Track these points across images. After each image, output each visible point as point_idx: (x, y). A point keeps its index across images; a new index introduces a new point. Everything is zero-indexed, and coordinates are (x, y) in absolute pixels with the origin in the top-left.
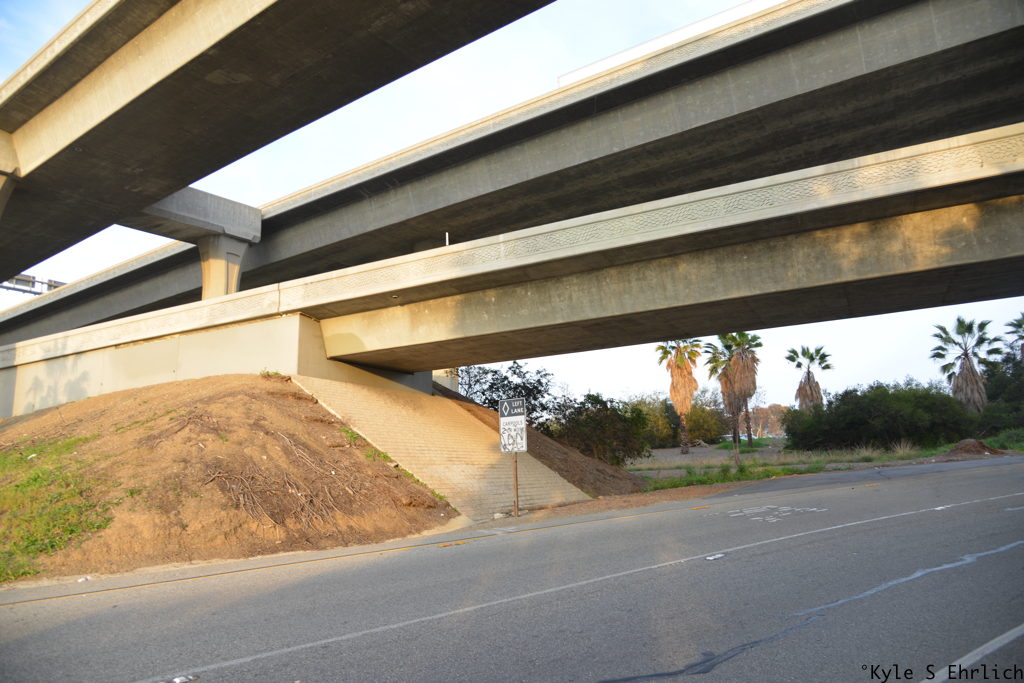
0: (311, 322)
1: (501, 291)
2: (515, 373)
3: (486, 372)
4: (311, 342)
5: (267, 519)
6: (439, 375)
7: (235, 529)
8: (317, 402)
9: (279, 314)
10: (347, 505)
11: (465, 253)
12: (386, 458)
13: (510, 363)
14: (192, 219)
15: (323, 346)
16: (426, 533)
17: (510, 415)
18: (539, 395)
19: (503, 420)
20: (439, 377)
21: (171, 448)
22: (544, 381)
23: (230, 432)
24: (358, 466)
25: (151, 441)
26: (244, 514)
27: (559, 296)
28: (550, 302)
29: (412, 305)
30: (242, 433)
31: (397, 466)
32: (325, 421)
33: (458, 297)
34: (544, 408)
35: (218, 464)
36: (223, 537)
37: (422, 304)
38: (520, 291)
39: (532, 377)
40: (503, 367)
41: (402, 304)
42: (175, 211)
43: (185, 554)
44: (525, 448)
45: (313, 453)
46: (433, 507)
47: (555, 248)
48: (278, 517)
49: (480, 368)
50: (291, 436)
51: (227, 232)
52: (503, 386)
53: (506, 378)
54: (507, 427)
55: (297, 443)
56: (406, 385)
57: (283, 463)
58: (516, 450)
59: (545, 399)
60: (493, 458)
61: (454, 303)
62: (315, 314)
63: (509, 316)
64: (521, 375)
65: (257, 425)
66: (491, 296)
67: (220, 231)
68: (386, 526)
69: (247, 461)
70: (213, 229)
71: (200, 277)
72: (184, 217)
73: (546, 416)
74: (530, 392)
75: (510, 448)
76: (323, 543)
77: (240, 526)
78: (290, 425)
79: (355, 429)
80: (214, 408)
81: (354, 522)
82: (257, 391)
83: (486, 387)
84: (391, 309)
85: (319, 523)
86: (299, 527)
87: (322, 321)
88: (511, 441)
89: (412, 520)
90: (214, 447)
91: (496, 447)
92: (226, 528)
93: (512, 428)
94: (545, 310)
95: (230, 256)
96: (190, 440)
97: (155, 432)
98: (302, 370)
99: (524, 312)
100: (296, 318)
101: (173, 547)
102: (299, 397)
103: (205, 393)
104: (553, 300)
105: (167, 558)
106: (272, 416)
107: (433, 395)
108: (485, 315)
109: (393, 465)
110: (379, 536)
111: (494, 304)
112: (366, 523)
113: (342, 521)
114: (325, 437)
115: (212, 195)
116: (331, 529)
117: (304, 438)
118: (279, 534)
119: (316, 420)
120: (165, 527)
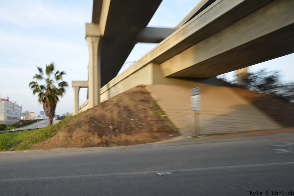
0: (156, 65)
8: (150, 94)
12: (162, 113)
15: (162, 73)
26: (90, 134)
32: (146, 101)
33: (192, 48)
41: (178, 54)
77: (88, 137)
79: (158, 103)
86: (107, 138)
87: (160, 65)
109: (165, 116)
119: (142, 101)
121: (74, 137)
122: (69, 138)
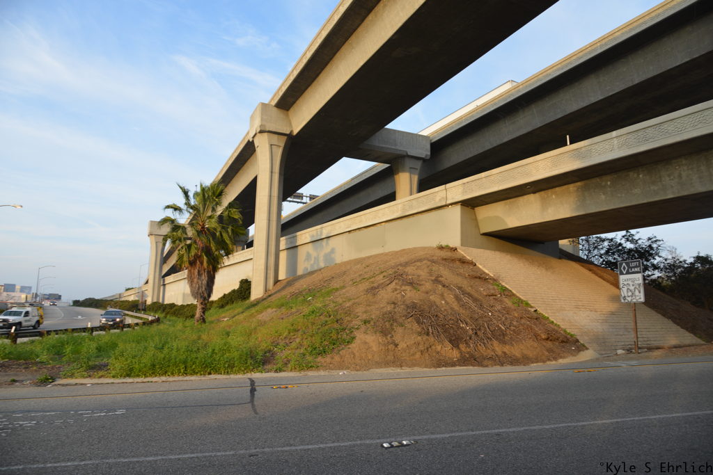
0: (468, 209)
1: (615, 176)
2: (628, 240)
3: (603, 240)
4: (470, 222)
5: (447, 343)
6: (564, 243)
7: (427, 349)
8: (475, 265)
9: (447, 206)
10: (501, 337)
11: (583, 149)
12: (527, 304)
13: (624, 233)
14: (388, 148)
15: (477, 226)
16: (561, 361)
17: (628, 273)
18: (650, 258)
19: (623, 278)
20: (564, 245)
21: (386, 294)
22: (654, 246)
23: (420, 285)
24: (507, 310)
25: (373, 290)
26: (432, 339)
27: (669, 176)
28: (661, 181)
29: (542, 193)
30: (428, 286)
31: (536, 311)
32: (482, 278)
33: (579, 184)
34: (655, 267)
35: (414, 306)
36: (420, 353)
37: (550, 192)
38: (632, 175)
39: (644, 243)
40: (618, 236)
41: (534, 193)
42: (377, 145)
43: (397, 362)
44: (642, 300)
45: (475, 300)
46: (564, 342)
47: (663, 136)
48: (455, 342)
49: (597, 237)
50: (460, 288)
51: (409, 154)
52: (619, 251)
53: (620, 244)
54: (626, 283)
55: (464, 293)
56: (538, 252)
57: (455, 306)
58: (634, 300)
59: (657, 260)
60: (613, 307)
61: (575, 189)
62: (470, 204)
63: (623, 195)
64: (633, 241)
65: (437, 281)
66: (607, 181)
67: (405, 154)
68: (530, 354)
69: (432, 304)
70: (401, 153)
71: (394, 185)
72: (382, 147)
73: (657, 274)
74: (644, 254)
75: (629, 299)
76: (485, 362)
77: (430, 347)
78: (458, 280)
79: (503, 284)
80: (410, 269)
81: (507, 349)
82: (435, 258)
83: (602, 252)
84: (526, 197)
85: (482, 349)
86: (469, 350)
87: (476, 208)
88: (630, 294)
89: (550, 350)
90: (411, 295)
91: (616, 298)
92: (421, 347)
93: (630, 282)
94: (656, 188)
95: (411, 170)
96: (396, 290)
97: (375, 285)
98: (464, 242)
99: (637, 191)
100: (458, 208)
101: (390, 358)
102: (463, 261)
103: (403, 260)
104: (663, 179)
105: (387, 364)
106: (446, 274)
107: (560, 258)
108: (603, 197)
109: (533, 310)
110: (525, 360)
111: (610, 187)
112: (516, 351)
113: (498, 348)
114: (483, 289)
115: (399, 131)
116: (491, 353)
117: (469, 289)
118: (455, 354)
119: (476, 277)
120: (385, 345)
121: (402, 345)
122: (391, 347)
